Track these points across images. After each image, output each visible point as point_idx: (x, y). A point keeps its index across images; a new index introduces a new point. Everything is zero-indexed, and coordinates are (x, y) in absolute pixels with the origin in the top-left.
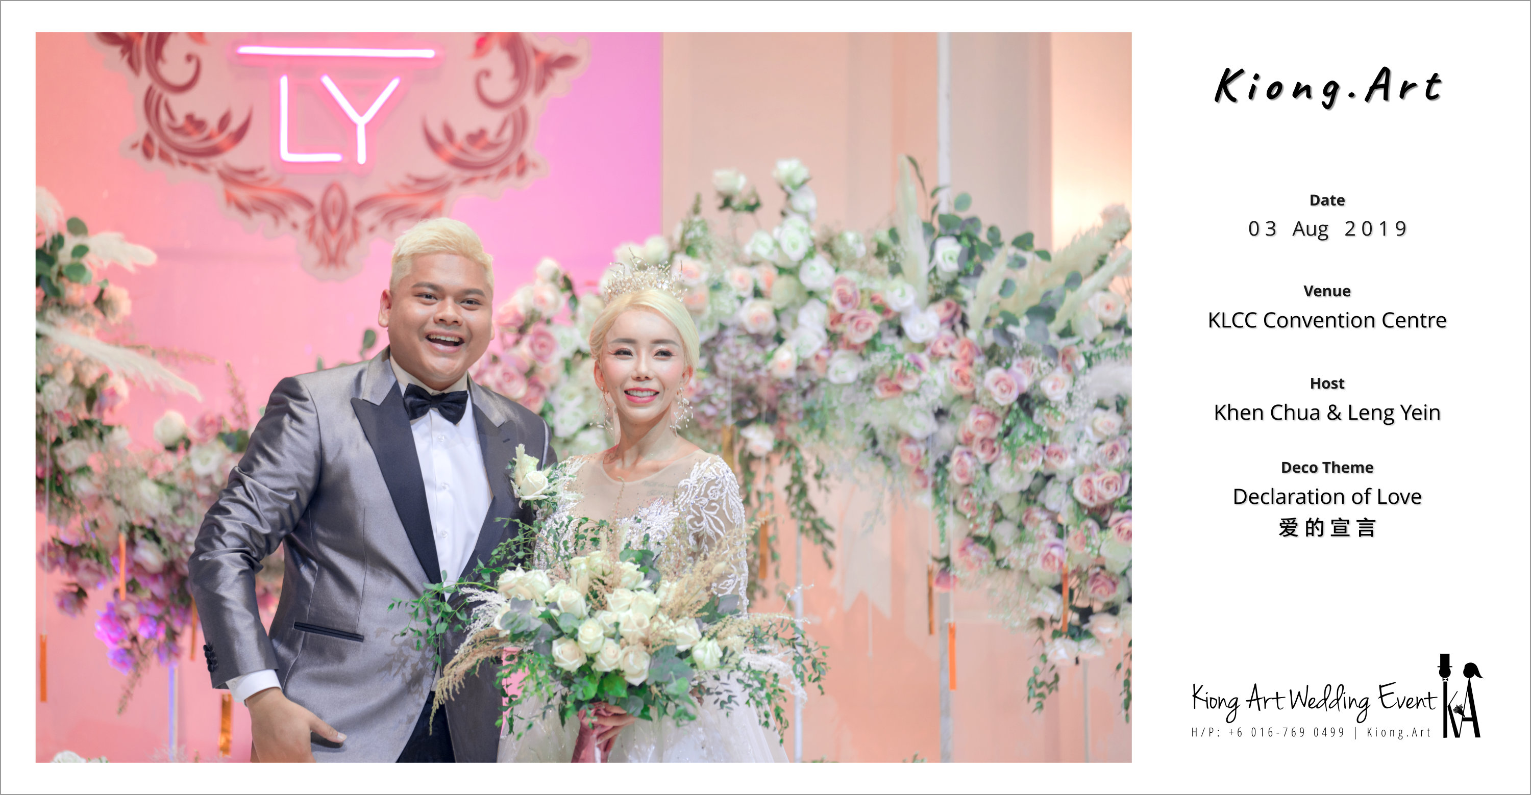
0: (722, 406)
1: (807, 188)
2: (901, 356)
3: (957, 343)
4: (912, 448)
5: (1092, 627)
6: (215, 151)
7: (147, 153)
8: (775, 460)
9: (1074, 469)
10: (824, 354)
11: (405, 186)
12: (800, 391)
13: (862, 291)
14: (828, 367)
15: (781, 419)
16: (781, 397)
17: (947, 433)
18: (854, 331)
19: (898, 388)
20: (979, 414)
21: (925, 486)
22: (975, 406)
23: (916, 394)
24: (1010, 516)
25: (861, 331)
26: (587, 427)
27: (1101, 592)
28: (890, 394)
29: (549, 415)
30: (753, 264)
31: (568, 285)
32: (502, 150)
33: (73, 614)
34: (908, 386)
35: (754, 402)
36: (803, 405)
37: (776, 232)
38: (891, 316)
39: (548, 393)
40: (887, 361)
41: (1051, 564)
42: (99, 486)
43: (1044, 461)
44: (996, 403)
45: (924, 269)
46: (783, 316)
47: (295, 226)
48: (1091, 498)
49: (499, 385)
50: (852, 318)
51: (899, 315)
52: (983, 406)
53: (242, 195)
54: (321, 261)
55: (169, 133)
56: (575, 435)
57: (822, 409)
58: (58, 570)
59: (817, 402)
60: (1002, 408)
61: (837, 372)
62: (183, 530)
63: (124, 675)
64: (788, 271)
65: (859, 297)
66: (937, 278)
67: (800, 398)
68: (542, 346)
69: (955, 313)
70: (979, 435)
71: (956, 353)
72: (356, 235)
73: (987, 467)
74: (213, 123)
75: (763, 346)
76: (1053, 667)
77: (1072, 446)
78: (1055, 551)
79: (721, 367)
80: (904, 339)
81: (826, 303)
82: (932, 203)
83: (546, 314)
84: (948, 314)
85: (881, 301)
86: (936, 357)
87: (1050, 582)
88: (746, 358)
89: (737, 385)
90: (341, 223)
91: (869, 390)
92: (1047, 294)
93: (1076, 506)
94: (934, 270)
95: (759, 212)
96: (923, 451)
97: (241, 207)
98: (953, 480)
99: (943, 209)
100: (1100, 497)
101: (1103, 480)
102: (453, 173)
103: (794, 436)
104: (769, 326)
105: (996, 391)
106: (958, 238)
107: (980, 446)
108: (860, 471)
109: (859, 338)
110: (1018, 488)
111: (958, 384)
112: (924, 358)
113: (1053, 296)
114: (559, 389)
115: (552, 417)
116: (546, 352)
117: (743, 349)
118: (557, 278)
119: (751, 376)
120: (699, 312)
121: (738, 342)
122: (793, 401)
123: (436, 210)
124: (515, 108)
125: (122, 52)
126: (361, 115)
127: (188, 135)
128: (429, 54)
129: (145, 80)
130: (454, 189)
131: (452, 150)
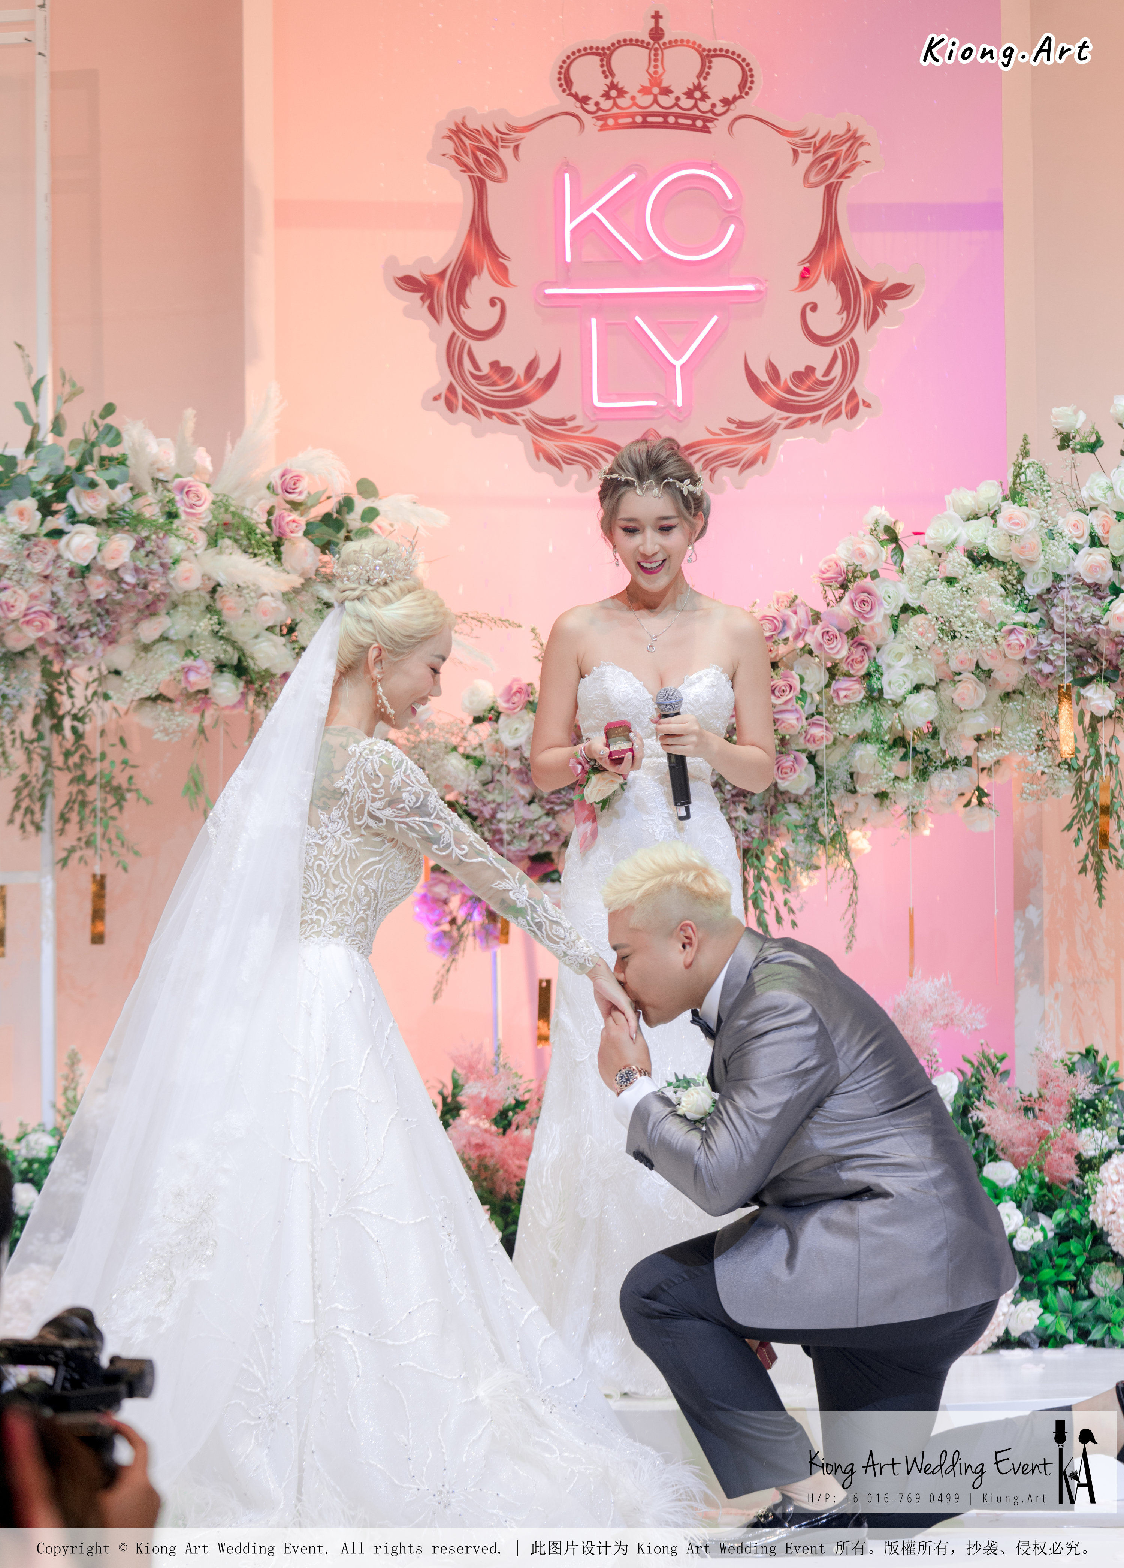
0: (1059, 663)
6: (523, 400)
7: (451, 407)
11: (726, 431)
26: (917, 688)
29: (877, 676)
30: (1089, 510)
31: (891, 535)
32: (831, 388)
35: (1095, 658)
37: (1113, 474)
39: (873, 652)
46: (1122, 565)
49: (820, 645)
53: (551, 446)
56: (905, 698)
62: (493, 806)
63: (437, 961)
68: (863, 602)
74: (519, 371)
75: (1100, 598)
79: (1057, 622)
83: (867, 569)
88: (1082, 611)
89: (1073, 640)
95: (1099, 451)
97: (551, 460)
102: (778, 415)
104: (1106, 575)
114: (885, 649)
115: (879, 679)
116: (867, 609)
117: (1080, 601)
118: (881, 528)
119: (1089, 630)
120: (1031, 562)
121: (1073, 593)
123: (763, 455)
124: (844, 343)
125: (422, 299)
126: (678, 358)
127: (494, 384)
128: (750, 288)
129: (447, 327)
130: (781, 433)
131: (777, 391)
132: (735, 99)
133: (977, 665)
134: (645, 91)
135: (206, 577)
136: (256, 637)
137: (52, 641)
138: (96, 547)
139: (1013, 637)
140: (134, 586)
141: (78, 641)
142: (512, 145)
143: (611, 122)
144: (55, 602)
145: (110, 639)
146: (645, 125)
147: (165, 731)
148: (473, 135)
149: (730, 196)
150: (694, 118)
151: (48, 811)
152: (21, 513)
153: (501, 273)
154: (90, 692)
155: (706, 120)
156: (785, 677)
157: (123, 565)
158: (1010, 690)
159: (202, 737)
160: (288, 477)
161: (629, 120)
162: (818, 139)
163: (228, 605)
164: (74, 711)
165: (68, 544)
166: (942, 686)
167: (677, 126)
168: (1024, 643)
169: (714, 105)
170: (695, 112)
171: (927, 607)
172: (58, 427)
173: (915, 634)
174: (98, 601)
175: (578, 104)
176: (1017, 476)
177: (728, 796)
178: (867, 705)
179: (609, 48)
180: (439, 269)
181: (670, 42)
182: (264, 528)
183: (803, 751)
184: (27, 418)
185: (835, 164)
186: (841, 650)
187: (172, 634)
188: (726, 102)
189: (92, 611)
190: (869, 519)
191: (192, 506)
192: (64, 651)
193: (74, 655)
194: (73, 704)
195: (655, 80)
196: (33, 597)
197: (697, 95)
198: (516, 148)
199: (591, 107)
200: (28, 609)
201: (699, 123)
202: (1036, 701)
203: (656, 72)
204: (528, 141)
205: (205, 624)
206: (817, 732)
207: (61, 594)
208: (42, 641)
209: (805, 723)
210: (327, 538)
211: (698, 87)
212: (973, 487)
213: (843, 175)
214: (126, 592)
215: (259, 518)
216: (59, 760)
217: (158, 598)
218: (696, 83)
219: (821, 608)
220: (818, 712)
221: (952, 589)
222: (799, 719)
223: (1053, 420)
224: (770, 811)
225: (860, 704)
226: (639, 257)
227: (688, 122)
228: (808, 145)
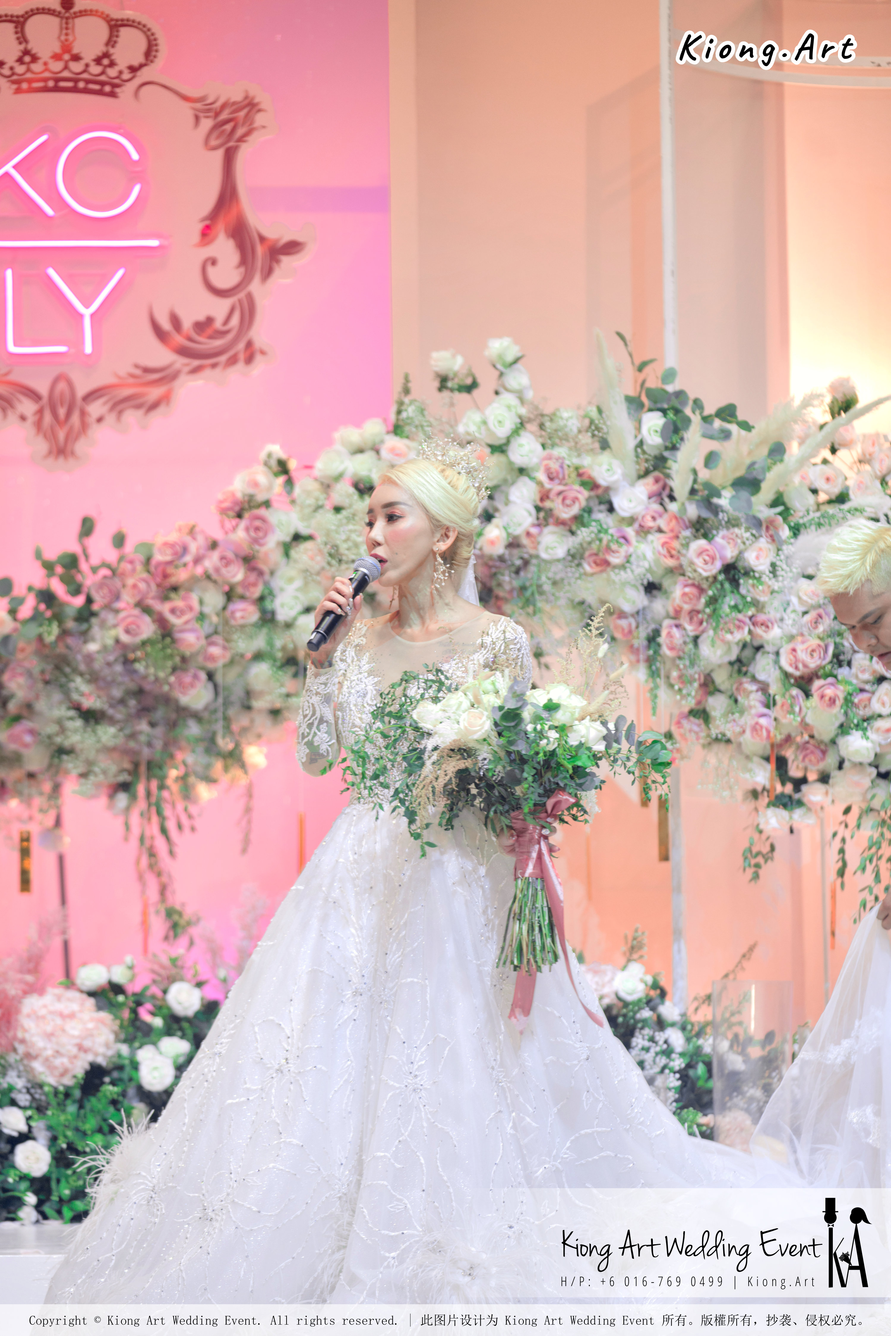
1: (519, 366)
2: (608, 531)
3: (666, 516)
4: (623, 623)
5: (804, 796)
9: (782, 638)
10: (534, 531)
11: (132, 376)
12: (513, 569)
13: (569, 467)
14: (537, 544)
15: (498, 598)
16: (495, 574)
17: (659, 606)
18: (561, 506)
19: (607, 563)
20: (686, 586)
21: (638, 661)
22: (682, 578)
23: (623, 567)
24: (722, 687)
25: (568, 506)
26: (305, 611)
27: (810, 761)
28: (598, 569)
29: (270, 599)
30: (466, 443)
31: (283, 468)
32: (230, 337)
34: (615, 560)
36: (516, 583)
37: (487, 409)
38: (600, 491)
39: (267, 577)
40: (593, 536)
41: (759, 732)
43: (750, 632)
44: (700, 575)
45: (631, 443)
46: (497, 496)
47: (23, 418)
48: (797, 668)
49: (218, 570)
50: (559, 493)
51: (607, 489)
52: (689, 577)
54: (50, 453)
56: (295, 619)
57: (533, 586)
59: (527, 579)
60: (707, 579)
61: (547, 549)
64: (499, 449)
65: (567, 472)
66: (644, 452)
67: (513, 575)
68: (257, 529)
69: (664, 487)
70: (687, 607)
71: (664, 527)
72: (84, 426)
73: (696, 639)
76: (768, 838)
77: (778, 616)
78: (763, 721)
80: (614, 514)
81: (535, 480)
82: (641, 376)
83: (261, 497)
84: (655, 488)
85: (590, 477)
86: (643, 531)
87: (761, 752)
90: (69, 414)
91: (579, 565)
92: (753, 464)
93: (783, 677)
94: (641, 444)
95: (475, 392)
96: (634, 625)
98: (665, 654)
99: (652, 384)
100: (805, 666)
101: (807, 649)
102: (180, 362)
105: (699, 562)
106: (664, 412)
107: (688, 619)
109: (566, 514)
110: (727, 659)
111: (665, 556)
112: (630, 532)
113: (756, 466)
114: (279, 574)
115: (272, 601)
116: (261, 534)
118: (273, 463)
122: (507, 578)
123: (165, 399)
124: (242, 295)
126: (87, 306)
128: (154, 243)
130: (183, 378)
131: (179, 340)
132: (141, 66)
134: (57, 57)
143: (25, 86)
146: (56, 89)
149: (135, 156)
150: (103, 84)
155: (113, 86)
156: (184, 599)
161: (40, 85)
162: (218, 105)
167: (86, 91)
169: (121, 72)
170: (103, 78)
171: (316, 534)
173: (305, 558)
176: (399, 412)
177: (133, 711)
178: (261, 626)
179: (22, 16)
181: (80, 12)
183: (202, 668)
185: (234, 129)
186: (237, 574)
188: (133, 69)
190: (263, 455)
195: (66, 48)
197: (106, 62)
199: (5, 71)
201: (107, 89)
203: (66, 40)
206: (215, 650)
209: (203, 642)
211: (106, 55)
212: (358, 424)
213: (241, 139)
218: (104, 49)
219: (218, 535)
220: (216, 632)
221: (339, 516)
222: (198, 638)
223: (433, 363)
224: (173, 725)
225: (255, 625)
226: (49, 211)
227: (97, 87)
228: (209, 110)
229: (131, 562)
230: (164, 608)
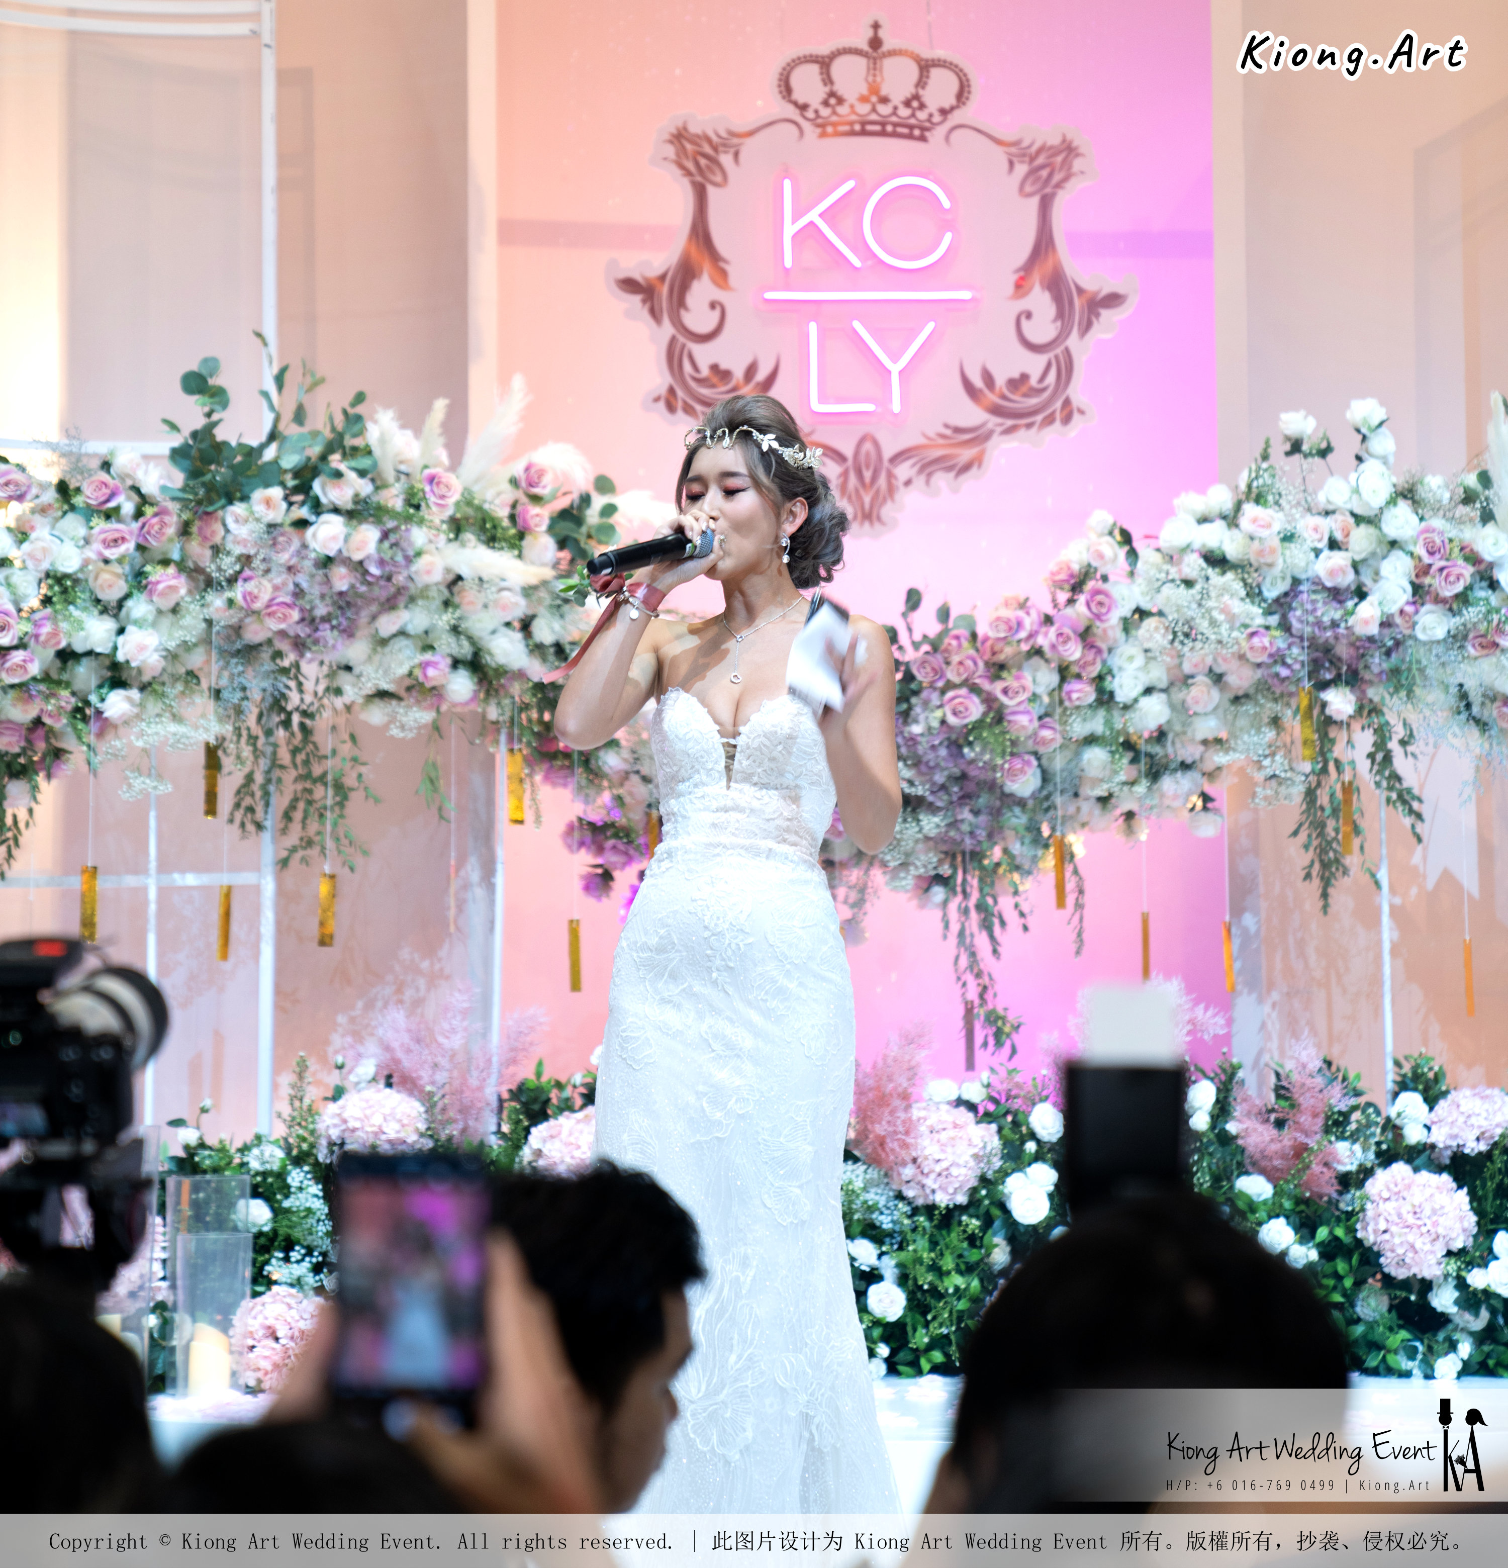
0: (1297, 667)
1: (1383, 429)
2: (1498, 611)
7: (671, 407)
8: (1356, 726)
10: (1409, 609)
11: (943, 436)
12: (1384, 650)
13: (1451, 540)
14: (1414, 624)
15: (1363, 681)
16: (1363, 656)
18: (1443, 583)
19: (1496, 645)
25: (1451, 583)
26: (1148, 691)
28: (1485, 652)
29: (1109, 678)
30: (1327, 513)
31: (1126, 538)
32: (1046, 395)
33: (599, 898)
34: (1505, 642)
35: (1331, 662)
36: (1386, 666)
37: (1353, 476)
38: (1483, 567)
39: (1105, 655)
40: (1481, 617)
42: (625, 760)
46: (1363, 569)
49: (1053, 647)
50: (1441, 570)
51: (1491, 566)
54: (855, 518)
55: (693, 384)
56: (1136, 701)
57: (1409, 670)
58: (583, 851)
59: (1403, 661)
61: (1424, 629)
64: (1367, 519)
65: (1448, 547)
67: (1384, 658)
68: (1100, 604)
72: (891, 490)
74: (739, 373)
75: (1341, 602)
79: (1296, 625)
80: (1499, 591)
81: (1412, 554)
83: (1101, 570)
85: (1472, 551)
88: (1323, 614)
89: (1313, 644)
90: (875, 477)
91: (1462, 647)
95: (1330, 457)
102: (993, 421)
103: (1376, 699)
104: (1348, 579)
108: (1455, 735)
109: (1449, 592)
114: (1118, 651)
115: (1111, 680)
116: (1104, 610)
117: (1320, 605)
119: (1329, 634)
120: (1270, 565)
121: (1314, 597)
122: (1377, 660)
123: (978, 460)
124: (1059, 351)
125: (644, 301)
126: (895, 362)
127: (713, 386)
128: (966, 295)
129: (668, 329)
130: (995, 438)
131: (992, 398)
132: (952, 109)
133: (1211, 670)
134: (863, 99)
135: (448, 570)
136: (494, 632)
137: (292, 633)
138: (342, 537)
139: (1256, 640)
140: (379, 578)
141: (319, 634)
142: (732, 150)
143: (830, 129)
144: (299, 592)
145: (349, 633)
146: (864, 133)
147: (402, 727)
148: (695, 140)
149: (946, 204)
150: (911, 127)
151: (270, 810)
152: (268, 502)
153: (721, 277)
154: (321, 689)
155: (923, 129)
156: (1018, 678)
157: (368, 557)
158: (1240, 693)
159: (436, 733)
160: (533, 471)
161: (846, 128)
162: (1034, 149)
163: (466, 600)
164: (304, 707)
165: (314, 535)
166: (1174, 690)
167: (895, 135)
168: (1267, 645)
169: (931, 115)
170: (913, 121)
171: (1166, 610)
172: (299, 416)
173: (1147, 636)
174: (341, 594)
175: (797, 111)
177: (955, 798)
178: (1096, 708)
179: (828, 56)
180: (659, 272)
181: (889, 51)
182: (506, 523)
183: (1033, 753)
184: (272, 407)
185: (1050, 175)
186: (1074, 652)
187: (410, 629)
188: (944, 112)
189: (334, 603)
191: (443, 497)
192: (304, 645)
193: (314, 648)
194: (302, 700)
195: (874, 89)
196: (276, 588)
197: (915, 104)
198: (736, 155)
199: (810, 114)
200: (272, 599)
201: (917, 132)
202: (1269, 705)
203: (874, 81)
204: (749, 147)
205: (446, 619)
206: (1046, 733)
207: (304, 585)
208: (282, 634)
209: (1036, 724)
210: (565, 533)
211: (916, 97)
212: (1201, 490)
213: (1059, 186)
214: (369, 584)
215: (502, 513)
216: (284, 756)
217: (400, 591)
218: (913, 91)
219: (1051, 609)
220: (1047, 715)
221: (1193, 591)
222: (1031, 721)
223: (1282, 425)
224: (996, 813)
225: (1090, 706)
226: (857, 263)
227: (905, 131)
228: (1024, 155)
229: (957, 638)
230: (997, 688)
